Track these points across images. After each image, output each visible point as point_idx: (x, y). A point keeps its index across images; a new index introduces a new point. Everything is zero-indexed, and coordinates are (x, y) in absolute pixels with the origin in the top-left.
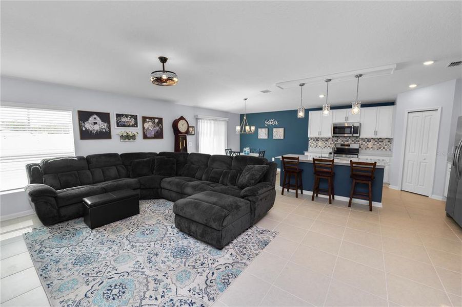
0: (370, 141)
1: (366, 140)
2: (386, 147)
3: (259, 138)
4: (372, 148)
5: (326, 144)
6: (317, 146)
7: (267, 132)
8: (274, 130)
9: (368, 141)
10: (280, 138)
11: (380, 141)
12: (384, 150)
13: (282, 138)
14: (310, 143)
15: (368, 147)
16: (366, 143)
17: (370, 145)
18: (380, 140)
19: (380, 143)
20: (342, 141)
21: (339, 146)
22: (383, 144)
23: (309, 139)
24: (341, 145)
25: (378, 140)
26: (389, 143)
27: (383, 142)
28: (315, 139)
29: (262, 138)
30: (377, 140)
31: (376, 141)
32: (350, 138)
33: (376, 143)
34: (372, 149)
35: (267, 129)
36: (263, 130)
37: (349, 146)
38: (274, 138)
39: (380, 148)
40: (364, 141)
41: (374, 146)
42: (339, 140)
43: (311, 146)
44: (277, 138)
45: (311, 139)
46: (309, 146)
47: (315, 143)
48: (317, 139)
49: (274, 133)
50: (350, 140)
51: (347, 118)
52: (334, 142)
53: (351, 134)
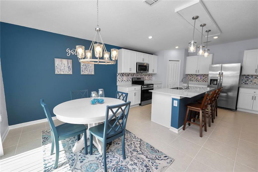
2: (151, 78)
6: (122, 80)
7: (70, 65)
10: (90, 74)
12: (150, 80)
13: (93, 73)
14: (119, 78)
16: (145, 77)
24: (137, 79)
28: (121, 75)
29: (63, 73)
33: (148, 77)
34: (147, 80)
35: (70, 61)
37: (140, 79)
38: (82, 73)
43: (118, 81)
44: (87, 74)
45: (119, 75)
46: (117, 81)
47: (121, 78)
48: (122, 74)
49: (82, 66)
50: (139, 75)
51: (143, 59)
52: (132, 77)
53: (146, 71)
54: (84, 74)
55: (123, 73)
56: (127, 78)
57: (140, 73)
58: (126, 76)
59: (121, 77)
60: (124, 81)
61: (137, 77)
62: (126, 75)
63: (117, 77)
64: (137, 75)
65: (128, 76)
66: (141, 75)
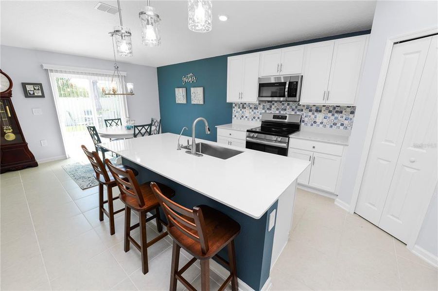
0: (320, 111)
1: (314, 108)
2: (346, 122)
3: (177, 102)
4: (322, 123)
5: (255, 113)
6: (242, 117)
7: (184, 94)
8: (192, 90)
9: (317, 111)
10: (199, 103)
11: (337, 112)
12: (342, 127)
13: (202, 102)
14: (236, 111)
15: (315, 122)
16: (313, 114)
17: (320, 117)
18: (337, 110)
19: (336, 115)
20: (278, 109)
21: (271, 118)
22: (342, 117)
23: (234, 105)
24: (275, 117)
25: (334, 109)
26: (351, 116)
27: (341, 112)
28: (241, 105)
29: (180, 102)
30: (331, 109)
31: (330, 112)
32: (288, 104)
33: (330, 115)
34: (321, 126)
35: (184, 89)
36: (181, 89)
37: (285, 118)
38: (192, 103)
39: (335, 124)
40: (310, 111)
41: (325, 121)
42: (273, 107)
43: (235, 116)
44: (196, 103)
45: (236, 106)
46: (233, 116)
47: (241, 112)
48: (243, 106)
49: (192, 94)
50: (288, 107)
51: (280, 67)
52: (266, 111)
53: (284, 96)
54: (194, 103)
55: (245, 104)
56: (253, 113)
57: (291, 103)
58: (251, 108)
59: (241, 110)
60: (246, 117)
61: (282, 112)
62: (251, 106)
63: (233, 109)
64: (283, 107)
65: (255, 108)
66: (296, 107)
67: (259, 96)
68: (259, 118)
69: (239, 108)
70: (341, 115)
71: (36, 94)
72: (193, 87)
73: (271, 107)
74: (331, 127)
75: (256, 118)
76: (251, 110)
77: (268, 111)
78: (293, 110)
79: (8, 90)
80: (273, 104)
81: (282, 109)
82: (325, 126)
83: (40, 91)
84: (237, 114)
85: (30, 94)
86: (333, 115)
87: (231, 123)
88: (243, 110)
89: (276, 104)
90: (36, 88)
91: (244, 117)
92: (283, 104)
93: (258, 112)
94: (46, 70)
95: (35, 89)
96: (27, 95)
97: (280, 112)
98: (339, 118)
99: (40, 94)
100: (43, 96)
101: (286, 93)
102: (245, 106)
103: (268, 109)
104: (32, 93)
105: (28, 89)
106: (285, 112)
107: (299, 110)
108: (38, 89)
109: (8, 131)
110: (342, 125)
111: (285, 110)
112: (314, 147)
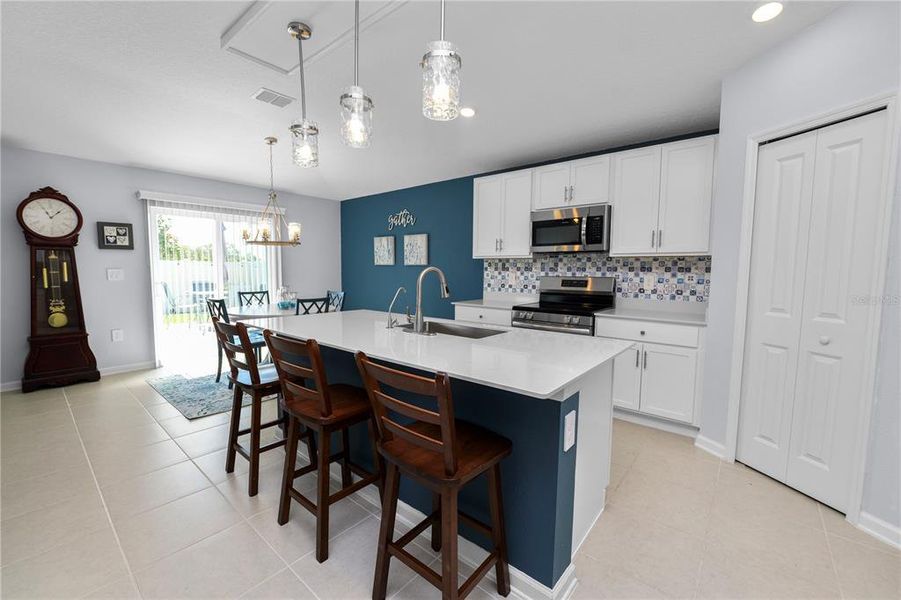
0: (650, 270)
1: (637, 265)
2: (700, 288)
3: (376, 263)
4: (654, 291)
5: (526, 278)
6: (503, 286)
7: (391, 247)
8: (407, 239)
9: (643, 269)
10: (418, 263)
11: (681, 270)
12: (693, 298)
13: (424, 262)
14: (489, 275)
15: (642, 291)
16: (637, 275)
17: (650, 280)
18: (679, 264)
19: (680, 275)
20: (569, 269)
21: (558, 286)
22: (691, 279)
23: (486, 265)
24: (565, 283)
25: (675, 263)
26: (707, 276)
27: (688, 270)
28: (500, 265)
29: (382, 263)
30: (670, 265)
31: (668, 270)
32: (589, 259)
33: (668, 275)
34: (654, 297)
35: (391, 239)
36: (384, 239)
37: (584, 283)
38: (406, 263)
39: (680, 293)
40: (631, 269)
41: (660, 287)
42: (560, 265)
43: (489, 285)
44: (413, 264)
45: (490, 265)
46: (485, 285)
47: (500, 277)
48: (504, 265)
49: (405, 248)
50: (589, 264)
51: (569, 192)
52: (547, 274)
53: (580, 243)
54: (410, 264)
55: (508, 260)
56: (522, 278)
57: (593, 256)
58: (518, 269)
59: (500, 273)
60: (510, 286)
61: (578, 274)
62: (519, 265)
63: (485, 273)
64: (579, 264)
65: (527, 269)
66: (604, 264)
67: (535, 243)
68: (534, 287)
69: (496, 269)
70: (688, 274)
71: (119, 243)
72: (409, 234)
73: (556, 265)
74: (673, 297)
75: (530, 288)
76: (519, 273)
77: (550, 274)
78: (598, 269)
79: (73, 232)
80: (561, 260)
81: (578, 269)
82: (661, 297)
83: (127, 237)
84: (492, 282)
85: (108, 242)
86: (674, 275)
87: (482, 298)
88: (503, 273)
89: (565, 260)
90: (120, 231)
91: (507, 286)
92: (579, 260)
93: (532, 276)
94: (144, 201)
95: (118, 234)
96: (103, 243)
97: (574, 274)
98: (686, 281)
99: (126, 243)
100: (131, 247)
101: (584, 238)
102: (507, 265)
103: (551, 269)
104: (112, 240)
105: (106, 234)
106: (584, 274)
107: (609, 269)
108: (125, 235)
109: (58, 309)
110: (693, 293)
111: (584, 270)
112: (643, 333)
